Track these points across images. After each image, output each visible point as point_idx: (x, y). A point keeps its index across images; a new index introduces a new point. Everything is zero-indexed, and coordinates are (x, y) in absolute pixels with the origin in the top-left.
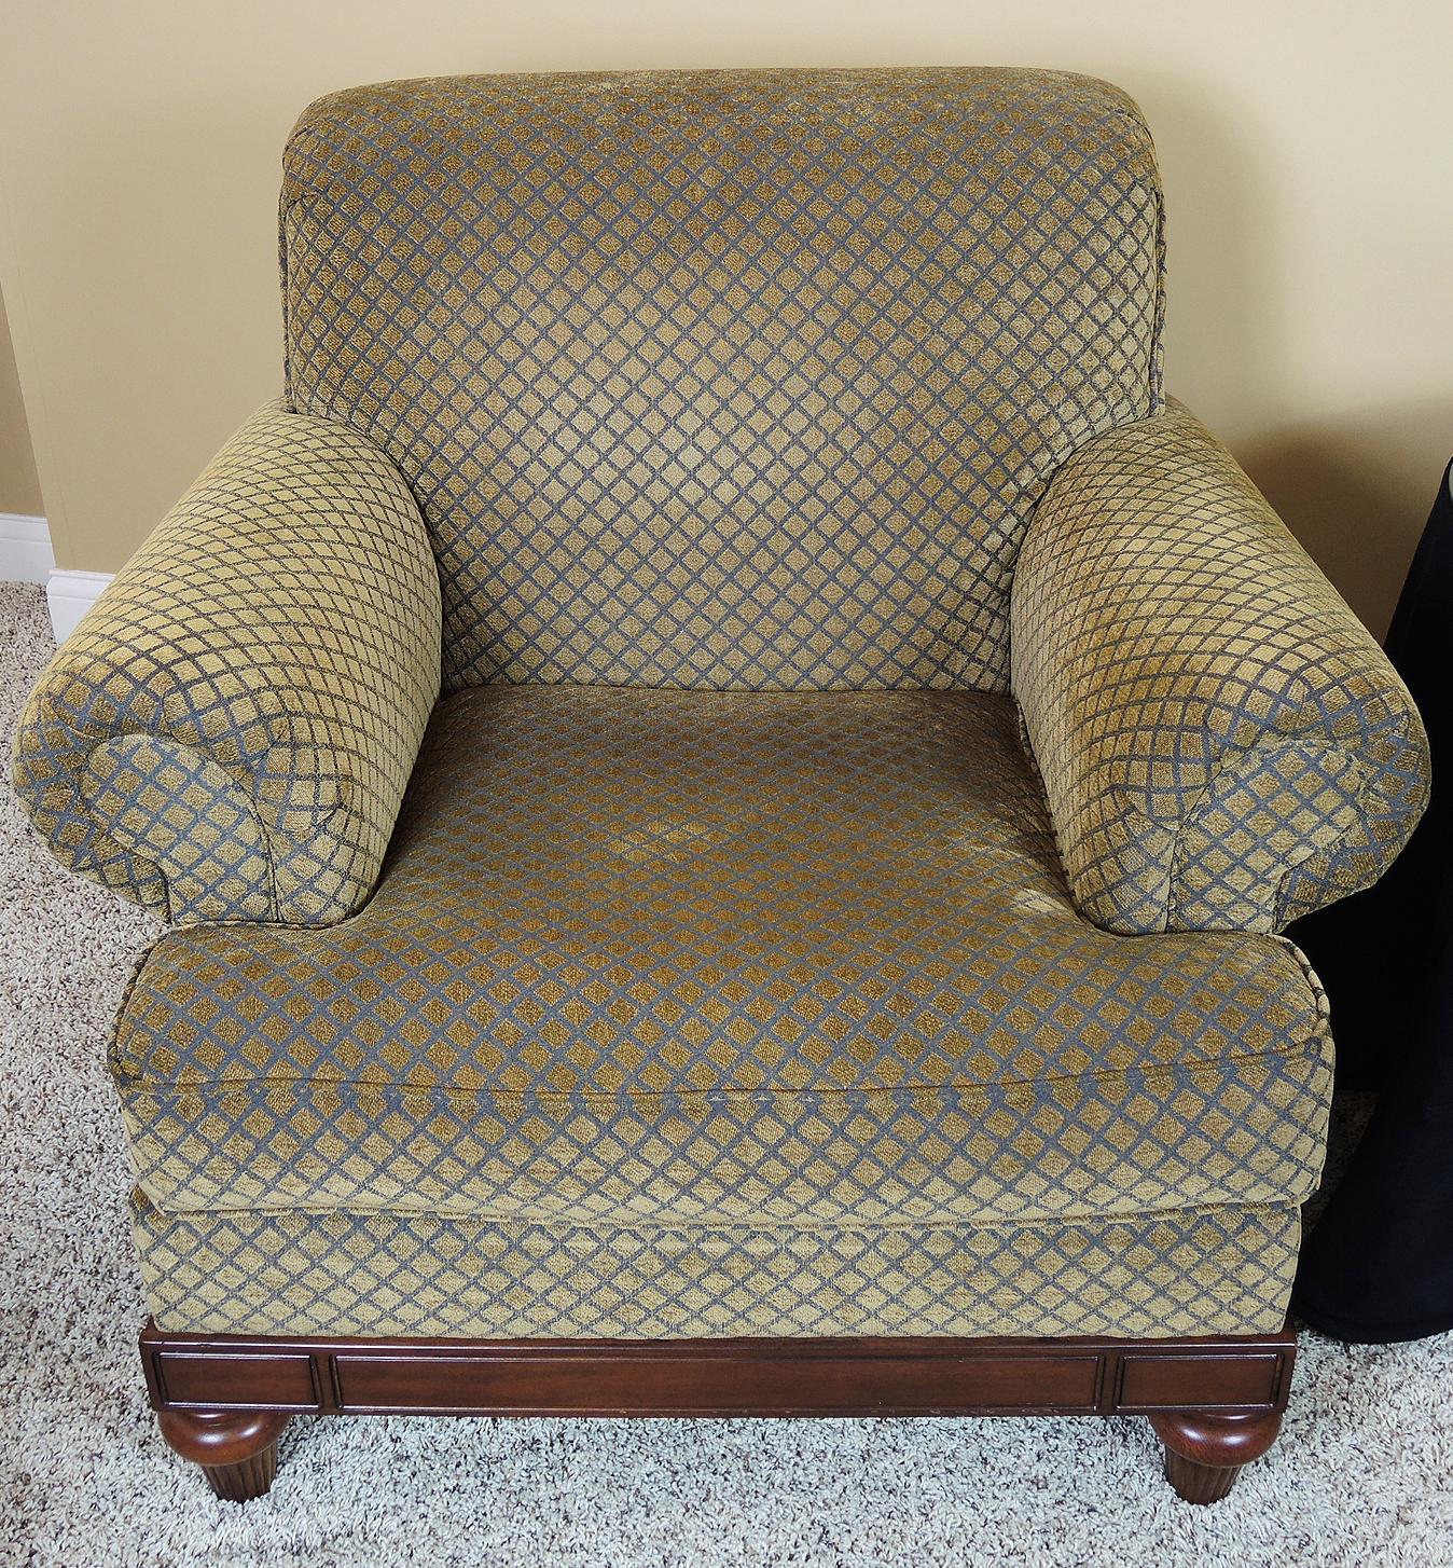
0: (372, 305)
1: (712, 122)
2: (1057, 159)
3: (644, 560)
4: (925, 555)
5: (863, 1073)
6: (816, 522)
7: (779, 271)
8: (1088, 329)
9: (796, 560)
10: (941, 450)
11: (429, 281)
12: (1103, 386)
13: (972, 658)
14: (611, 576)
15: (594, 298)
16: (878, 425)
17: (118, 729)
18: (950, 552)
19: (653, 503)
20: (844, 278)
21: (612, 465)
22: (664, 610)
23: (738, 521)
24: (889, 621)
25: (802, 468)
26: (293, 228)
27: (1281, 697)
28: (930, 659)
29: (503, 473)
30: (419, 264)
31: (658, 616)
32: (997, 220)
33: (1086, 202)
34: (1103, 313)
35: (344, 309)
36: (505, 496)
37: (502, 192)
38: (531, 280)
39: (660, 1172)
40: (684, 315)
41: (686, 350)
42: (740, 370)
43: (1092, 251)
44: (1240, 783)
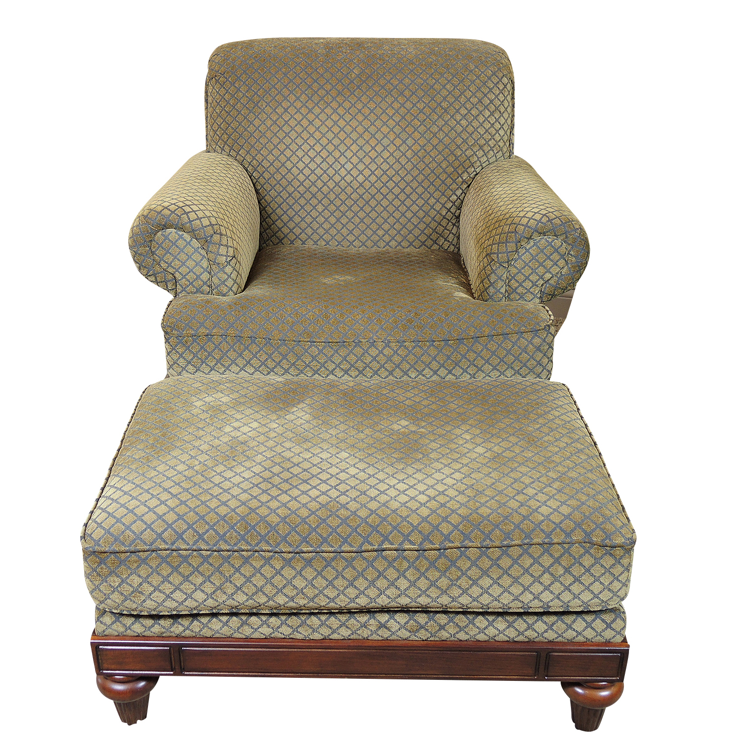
0: (239, 112)
1: (358, 53)
2: (477, 67)
3: (332, 202)
4: (430, 202)
5: (404, 335)
6: (392, 189)
7: (380, 102)
8: (487, 125)
9: (385, 203)
10: (435, 165)
11: (259, 105)
12: (492, 146)
13: (446, 240)
14: (320, 208)
15: (317, 110)
16: (414, 156)
17: (165, 227)
18: (438, 201)
19: (335, 182)
20: (403, 105)
21: (321, 169)
22: (338, 220)
23: (365, 189)
24: (417, 225)
25: (387, 170)
26: (212, 87)
27: (540, 221)
28: (431, 239)
29: (283, 171)
30: (256, 98)
31: (336, 222)
32: (455, 87)
33: (486, 82)
34: (492, 120)
35: (229, 114)
36: (284, 179)
37: (285, 74)
38: (295, 104)
39: (338, 366)
40: (348, 117)
41: (348, 129)
42: (366, 136)
43: (488, 98)
44: (527, 250)
